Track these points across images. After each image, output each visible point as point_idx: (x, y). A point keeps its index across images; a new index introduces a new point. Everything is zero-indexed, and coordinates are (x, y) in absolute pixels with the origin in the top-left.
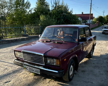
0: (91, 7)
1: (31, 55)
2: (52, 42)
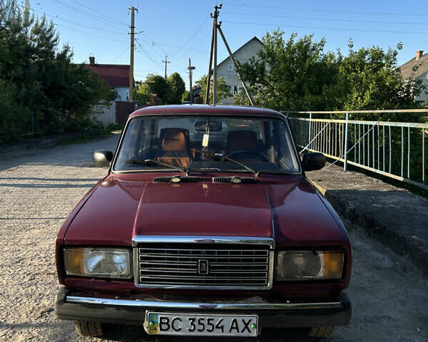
0: (132, 39)
1: (200, 253)
2: (213, 179)
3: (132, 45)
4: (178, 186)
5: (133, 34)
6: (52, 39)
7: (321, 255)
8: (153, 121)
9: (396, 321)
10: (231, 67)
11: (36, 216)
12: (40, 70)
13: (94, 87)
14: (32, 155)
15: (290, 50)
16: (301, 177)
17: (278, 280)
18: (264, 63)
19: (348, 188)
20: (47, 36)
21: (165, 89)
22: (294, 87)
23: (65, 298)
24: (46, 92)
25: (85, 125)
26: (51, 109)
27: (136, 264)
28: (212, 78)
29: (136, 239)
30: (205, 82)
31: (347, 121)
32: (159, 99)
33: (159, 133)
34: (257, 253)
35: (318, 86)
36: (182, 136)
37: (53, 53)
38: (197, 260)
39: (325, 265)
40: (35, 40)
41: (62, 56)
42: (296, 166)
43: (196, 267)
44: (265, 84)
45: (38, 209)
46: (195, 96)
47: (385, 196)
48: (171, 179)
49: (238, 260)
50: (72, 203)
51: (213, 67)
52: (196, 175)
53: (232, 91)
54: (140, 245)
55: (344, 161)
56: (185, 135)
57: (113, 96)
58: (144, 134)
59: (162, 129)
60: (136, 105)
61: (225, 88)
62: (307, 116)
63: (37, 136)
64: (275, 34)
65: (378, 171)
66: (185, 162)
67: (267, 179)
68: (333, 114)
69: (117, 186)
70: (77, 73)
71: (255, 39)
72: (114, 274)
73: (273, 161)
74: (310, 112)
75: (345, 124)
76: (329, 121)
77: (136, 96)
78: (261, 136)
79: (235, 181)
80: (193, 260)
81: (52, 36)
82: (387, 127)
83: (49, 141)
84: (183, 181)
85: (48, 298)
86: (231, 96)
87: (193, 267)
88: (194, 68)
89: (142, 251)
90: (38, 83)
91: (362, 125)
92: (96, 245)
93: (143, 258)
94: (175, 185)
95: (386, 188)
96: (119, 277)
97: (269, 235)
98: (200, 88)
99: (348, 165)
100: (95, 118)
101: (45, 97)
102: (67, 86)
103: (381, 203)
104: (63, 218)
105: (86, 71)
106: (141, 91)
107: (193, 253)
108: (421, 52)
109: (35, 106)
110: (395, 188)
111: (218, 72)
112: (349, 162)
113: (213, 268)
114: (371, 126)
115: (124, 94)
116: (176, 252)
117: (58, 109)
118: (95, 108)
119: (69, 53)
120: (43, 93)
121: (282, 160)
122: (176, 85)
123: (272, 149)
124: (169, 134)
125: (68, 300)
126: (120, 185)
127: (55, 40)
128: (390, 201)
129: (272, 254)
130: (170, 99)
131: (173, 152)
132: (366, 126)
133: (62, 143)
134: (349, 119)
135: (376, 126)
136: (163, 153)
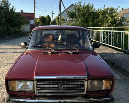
0: (34, 4)
1: (59, 82)
2: (63, 52)
3: (34, 6)
4: (50, 55)
5: (34, 3)
6: (9, 4)
7: (104, 82)
8: (41, 31)
9: (125, 99)
10: (66, 13)
11: (3, 63)
12: (5, 14)
13: (22, 20)
14: (3, 42)
15: (84, 8)
16: (93, 50)
17: (88, 91)
18: (76, 12)
19: (104, 52)
20: (7, 3)
21: (45, 20)
22: (85, 19)
23: (9, 99)
24: (7, 21)
25: (20, 32)
26: (9, 27)
27: (36, 86)
28: (60, 17)
29: (36, 77)
30: (57, 18)
31: (103, 30)
32: (43, 23)
33: (43, 35)
34: (81, 82)
35: (93, 19)
36: (51, 36)
37: (9, 8)
38: (58, 85)
39: (105, 85)
40: (3, 5)
41: (12, 10)
42: (91, 47)
43: (58, 87)
44: (76, 18)
45: (4, 60)
46: (54, 23)
47: (116, 54)
48: (48, 52)
49: (74, 85)
50: (15, 58)
51: (60, 13)
52: (57, 51)
53: (66, 21)
54: (37, 80)
55: (102, 43)
56: (52, 36)
57: (29, 23)
58: (38, 36)
59: (44, 34)
60: (36, 26)
61: (63, 20)
62: (90, 29)
63: (5, 36)
64: (79, 3)
65: (113, 46)
66: (52, 45)
67: (81, 52)
68: (98, 28)
69: (29, 54)
70: (17, 15)
71: (73, 4)
72: (27, 90)
73: (82, 45)
74: (91, 28)
75: (102, 31)
76: (97, 30)
77: (36, 23)
78: (77, 36)
79: (71, 53)
80: (57, 85)
81: (8, 3)
82: (116, 32)
83: (9, 37)
84: (52, 53)
85: (6, 94)
86: (65, 22)
87: (57, 87)
88: (54, 14)
89: (38, 82)
90: (4, 18)
91: (108, 32)
92: (20, 80)
93: (38, 85)
94: (49, 55)
95: (116, 52)
96: (29, 91)
97: (85, 75)
98: (56, 20)
99: (103, 44)
100: (23, 30)
101: (7, 23)
102: (14, 20)
103: (115, 57)
104: (12, 63)
105: (20, 15)
106: (37, 21)
107: (57, 82)
108: (123, 9)
109: (4, 26)
110: (119, 52)
111: (61, 15)
112: (104, 43)
113: (65, 87)
114: (111, 32)
115: (32, 22)
116: (50, 82)
117: (11, 27)
118: (23, 27)
119: (14, 9)
120: (6, 22)
121: (85, 44)
122: (49, 19)
123: (81, 40)
124: (47, 36)
125: (10, 100)
126: (30, 54)
127: (9, 5)
128: (118, 56)
129: (86, 82)
130: (46, 23)
131: (48, 42)
132: (109, 32)
133: (13, 38)
134: (104, 30)
135: (113, 32)
136: (45, 42)
